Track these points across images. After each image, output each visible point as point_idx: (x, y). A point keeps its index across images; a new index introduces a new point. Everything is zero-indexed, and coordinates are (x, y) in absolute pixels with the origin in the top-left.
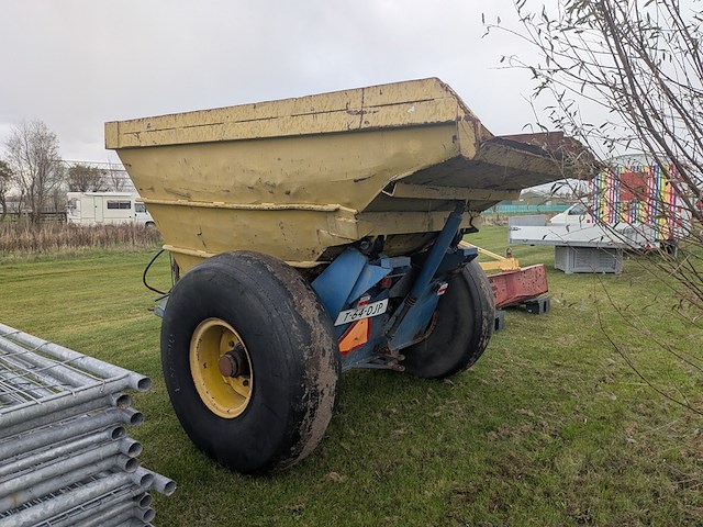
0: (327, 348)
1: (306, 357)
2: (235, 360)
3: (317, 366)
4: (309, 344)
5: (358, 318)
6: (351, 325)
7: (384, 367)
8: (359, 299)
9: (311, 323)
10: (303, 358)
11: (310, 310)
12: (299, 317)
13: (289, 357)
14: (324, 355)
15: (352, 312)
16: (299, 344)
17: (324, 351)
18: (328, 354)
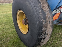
0: (50, 21)
1: (43, 23)
2: (25, 21)
3: (47, 27)
4: (45, 19)
5: (58, 12)
6: (56, 14)
7: (61, 25)
8: (60, 6)
9: (46, 12)
10: (42, 24)
11: (46, 8)
12: (42, 10)
13: (38, 23)
14: (49, 23)
15: (57, 10)
16: (42, 19)
17: (49, 22)
18: (51, 23)
